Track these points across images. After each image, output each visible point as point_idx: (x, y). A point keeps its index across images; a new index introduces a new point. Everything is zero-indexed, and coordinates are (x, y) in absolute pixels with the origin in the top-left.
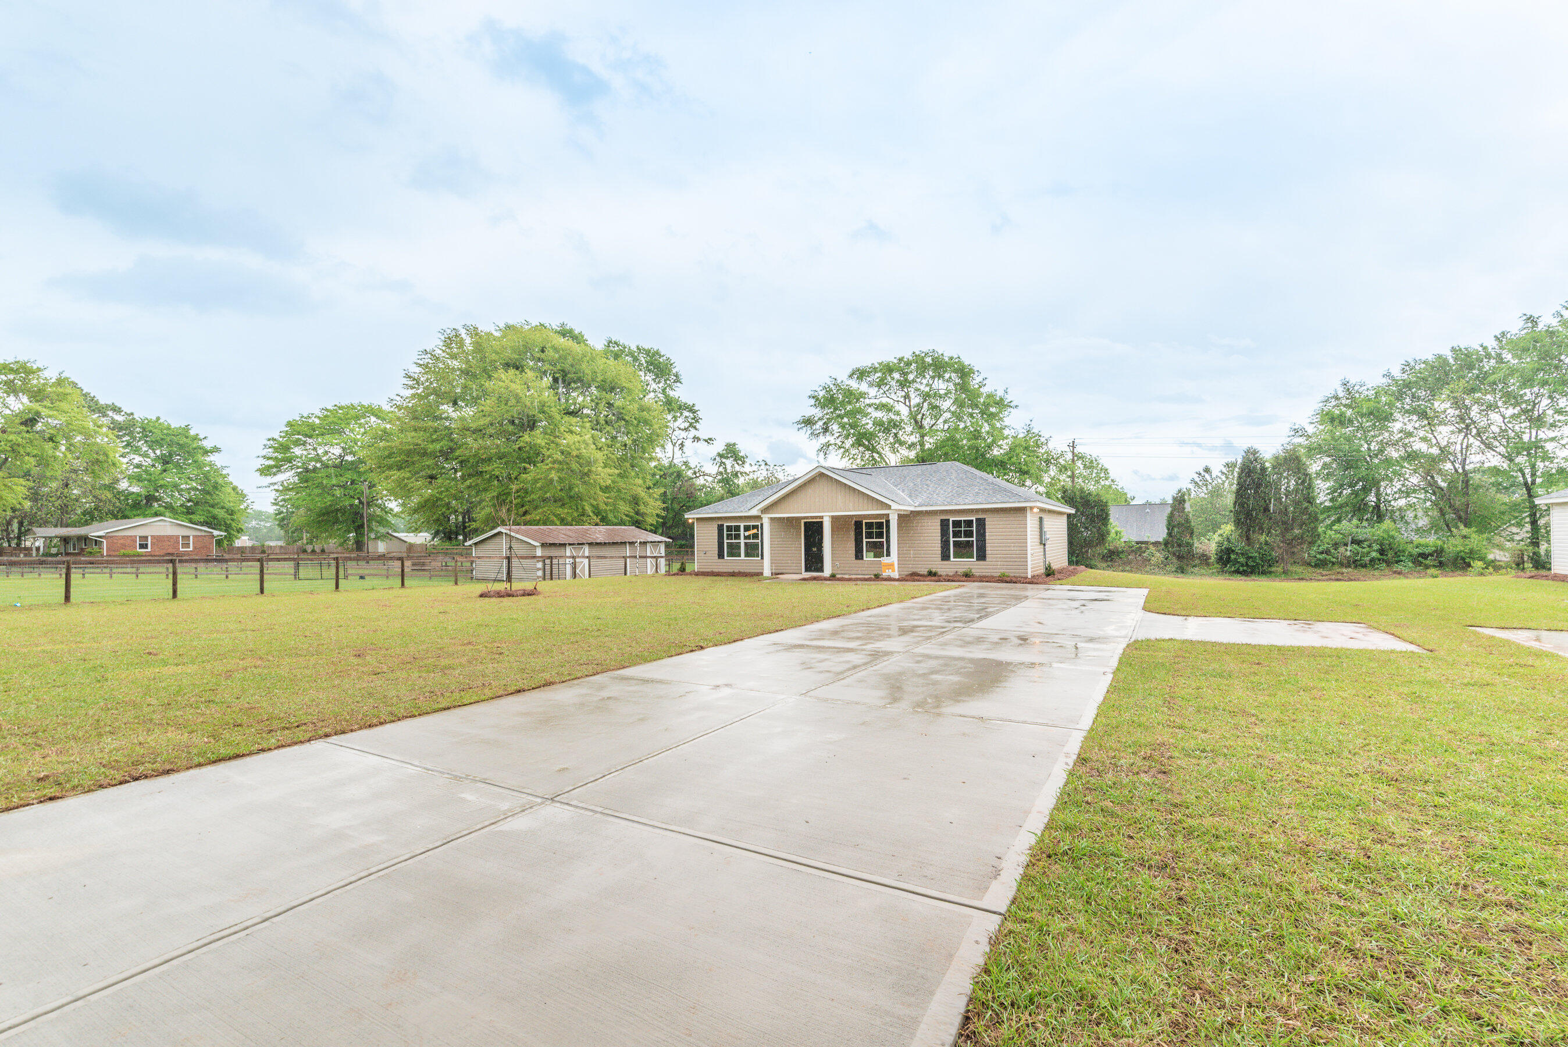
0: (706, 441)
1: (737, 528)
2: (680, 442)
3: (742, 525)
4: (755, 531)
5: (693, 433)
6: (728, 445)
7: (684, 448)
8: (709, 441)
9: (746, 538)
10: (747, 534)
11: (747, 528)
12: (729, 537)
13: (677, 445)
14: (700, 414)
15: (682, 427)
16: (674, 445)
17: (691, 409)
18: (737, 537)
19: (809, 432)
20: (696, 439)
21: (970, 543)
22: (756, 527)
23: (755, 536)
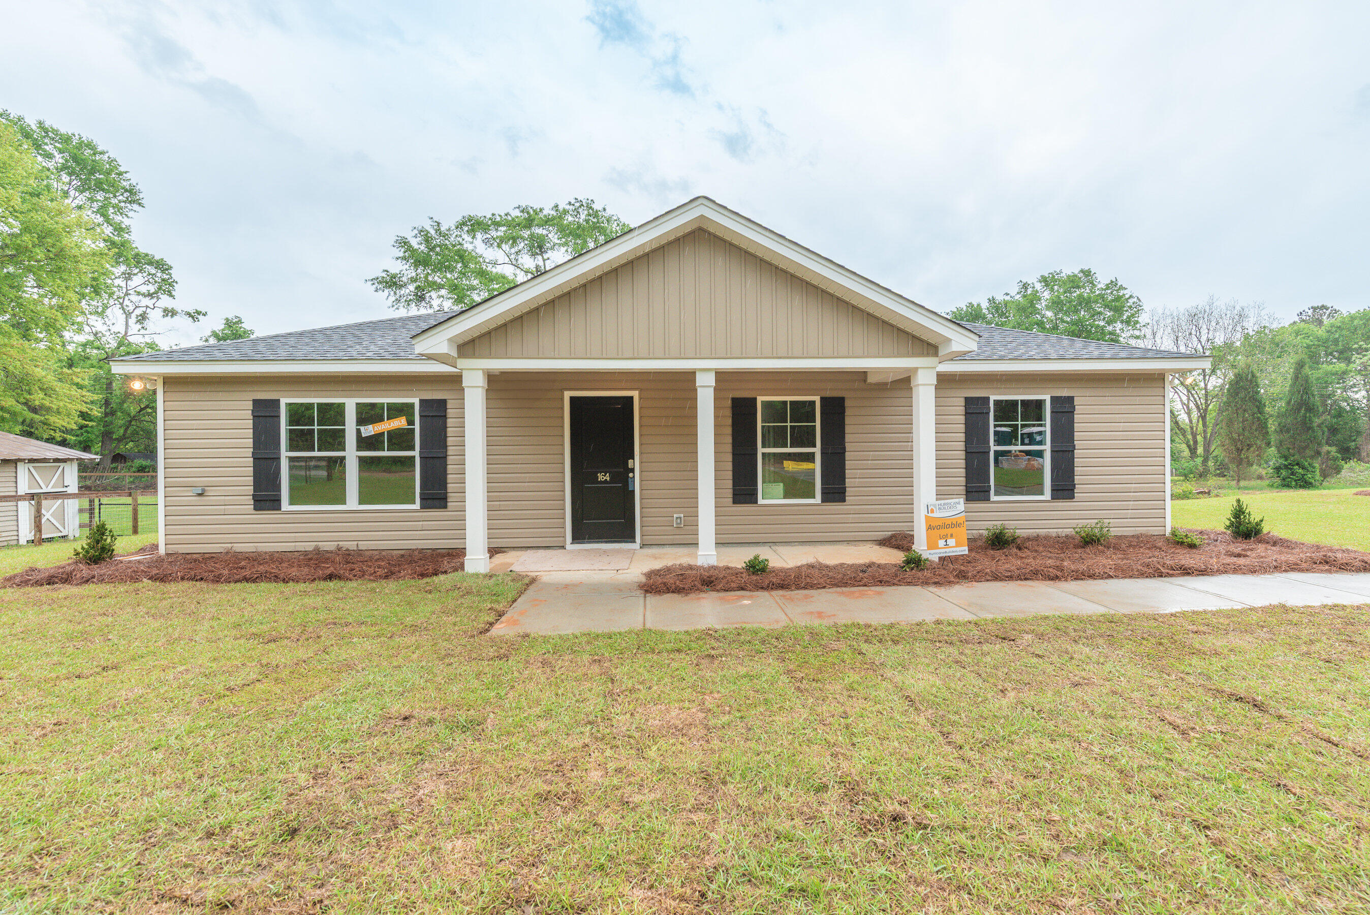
0: (189, 314)
1: (333, 414)
2: (139, 311)
3: (350, 405)
4: (400, 423)
5: (165, 301)
6: (229, 323)
7: (146, 323)
8: (194, 316)
9: (364, 443)
10: (369, 430)
11: (367, 415)
12: (300, 440)
13: (134, 316)
14: (175, 274)
15: (144, 289)
16: (128, 315)
17: (161, 266)
18: (335, 440)
19: (392, 298)
20: (170, 313)
21: (1040, 454)
22: (403, 410)
23: (401, 439)
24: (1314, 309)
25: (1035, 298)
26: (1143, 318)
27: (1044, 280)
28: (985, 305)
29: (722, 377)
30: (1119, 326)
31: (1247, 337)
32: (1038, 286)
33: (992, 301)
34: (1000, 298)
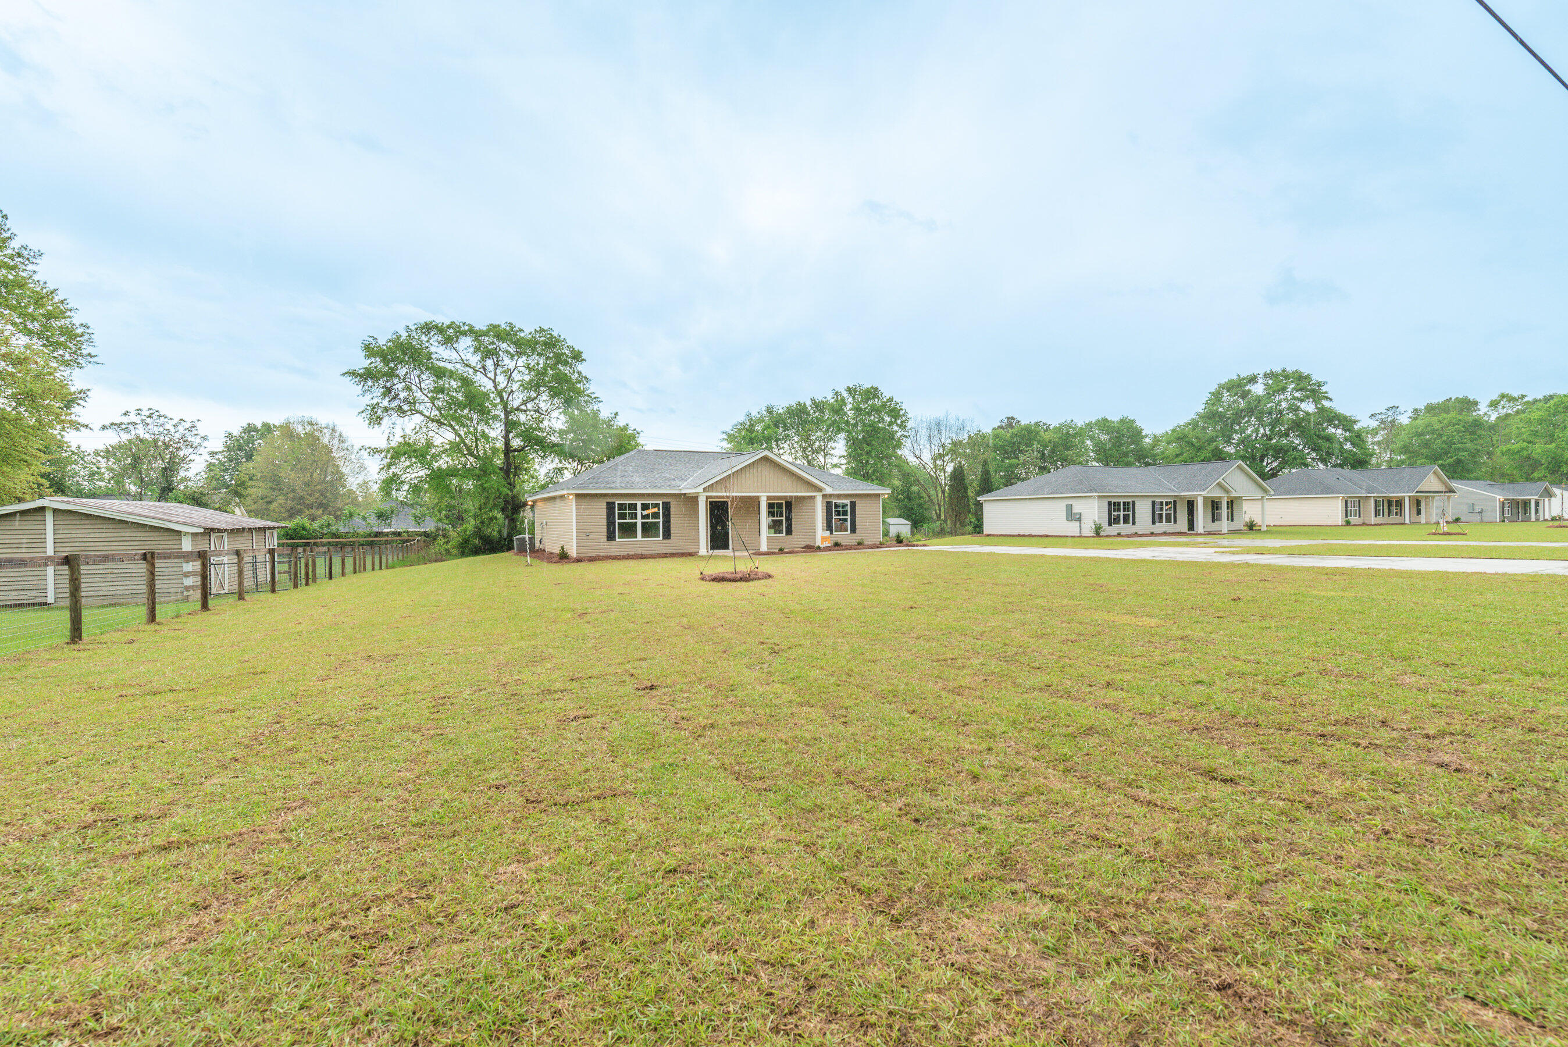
1: (633, 507)
3: (639, 504)
4: (656, 510)
9: (643, 517)
10: (645, 513)
11: (645, 507)
12: (622, 515)
18: (634, 516)
21: (846, 520)
22: (657, 505)
23: (656, 515)
24: (1008, 418)
25: (843, 402)
26: (909, 425)
27: (849, 390)
28: (808, 403)
29: (769, 498)
30: (895, 428)
31: (970, 437)
32: (845, 394)
33: (813, 400)
34: (819, 398)
